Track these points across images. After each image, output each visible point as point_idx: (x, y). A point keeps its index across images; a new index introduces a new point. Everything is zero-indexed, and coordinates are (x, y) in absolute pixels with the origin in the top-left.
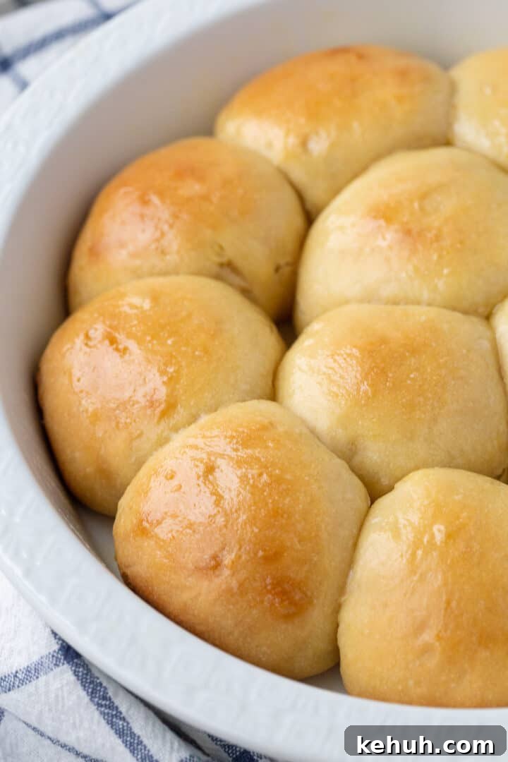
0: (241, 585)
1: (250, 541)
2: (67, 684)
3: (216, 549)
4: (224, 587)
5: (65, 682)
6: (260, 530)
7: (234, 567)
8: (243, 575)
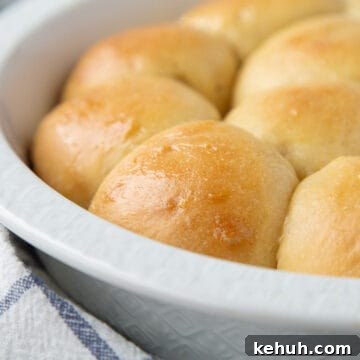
0: (193, 220)
1: (201, 187)
2: (37, 302)
3: (172, 195)
4: (178, 223)
5: (35, 301)
6: (209, 180)
7: (187, 206)
8: (195, 212)
